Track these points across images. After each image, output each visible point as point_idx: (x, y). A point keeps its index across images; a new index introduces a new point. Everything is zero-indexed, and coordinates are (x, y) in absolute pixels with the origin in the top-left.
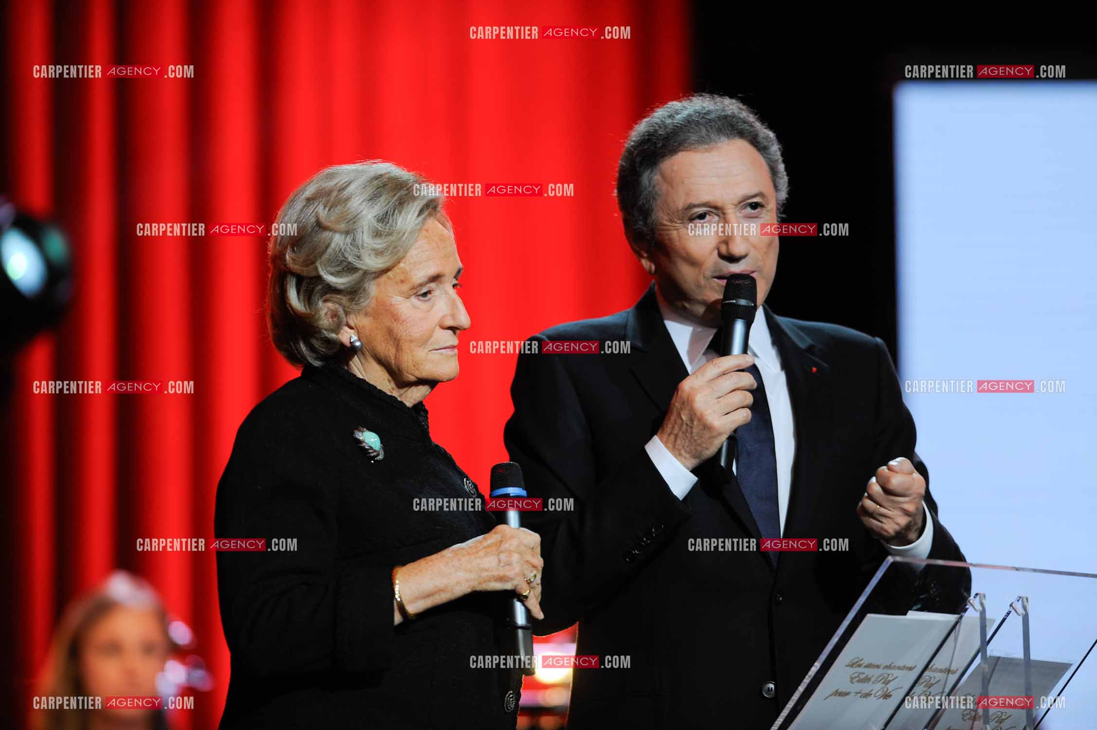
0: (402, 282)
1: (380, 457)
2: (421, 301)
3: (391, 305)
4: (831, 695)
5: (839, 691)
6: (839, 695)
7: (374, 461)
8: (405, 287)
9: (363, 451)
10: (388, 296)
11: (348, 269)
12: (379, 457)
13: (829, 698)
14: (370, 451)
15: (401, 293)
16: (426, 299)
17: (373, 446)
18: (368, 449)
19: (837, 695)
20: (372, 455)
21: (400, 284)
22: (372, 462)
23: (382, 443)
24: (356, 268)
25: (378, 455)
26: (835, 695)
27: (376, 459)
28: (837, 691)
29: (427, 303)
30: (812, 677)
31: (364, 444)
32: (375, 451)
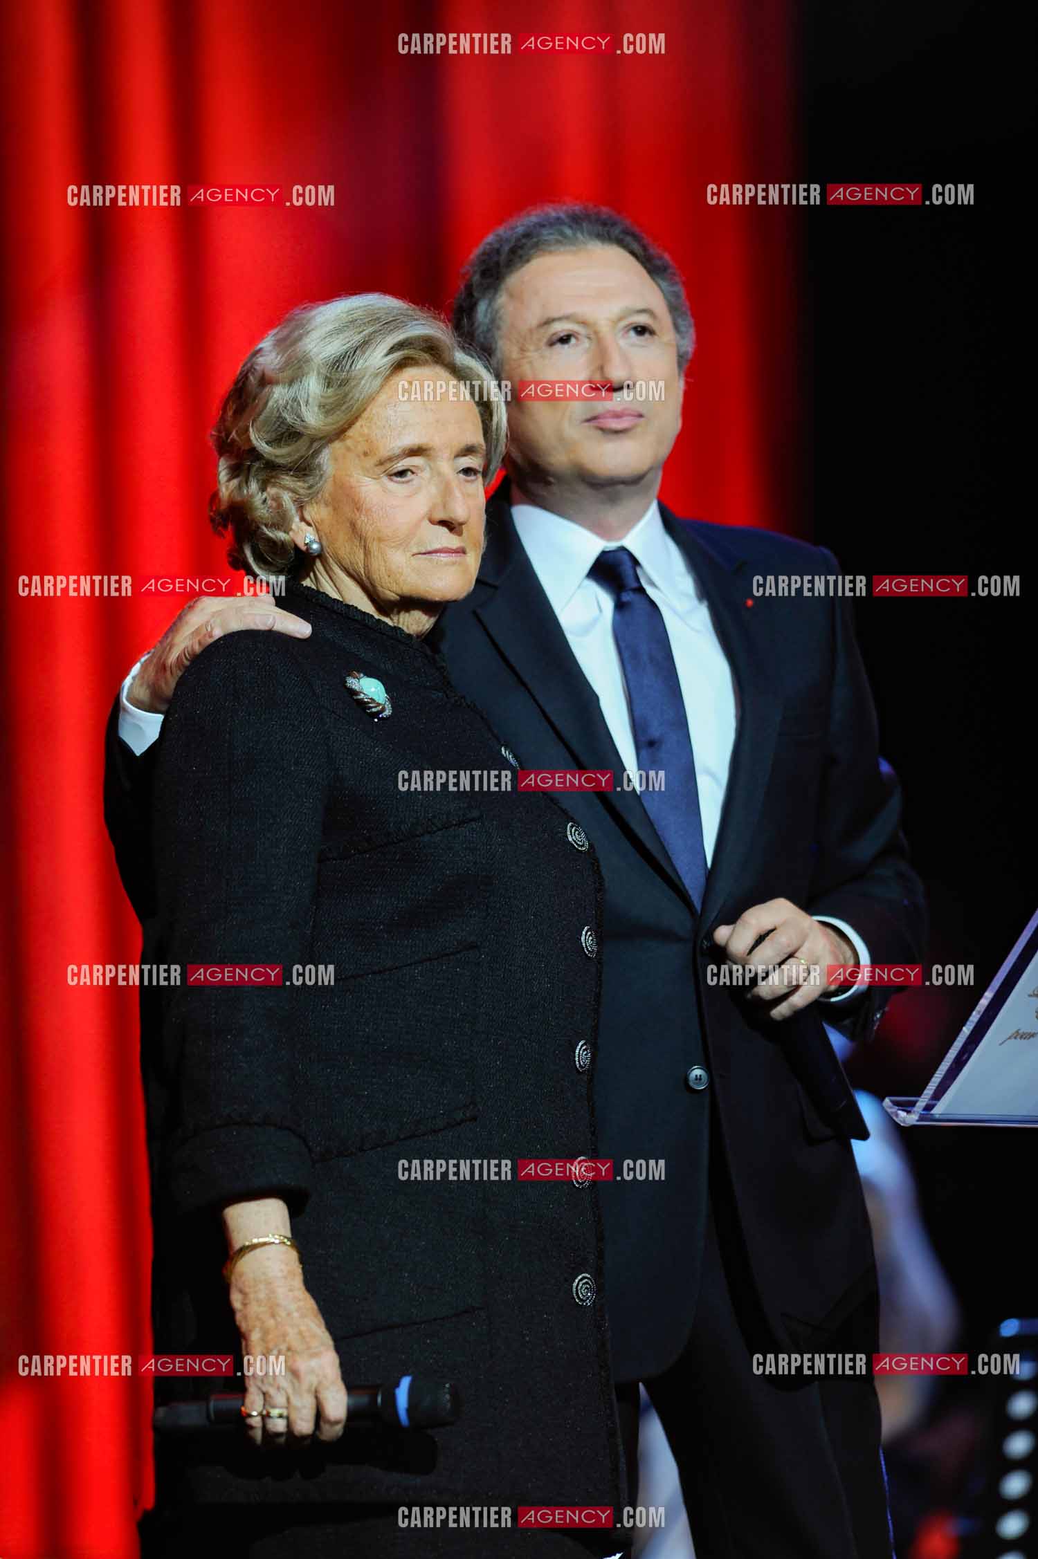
0: (366, 454)
1: (388, 712)
2: (396, 482)
3: (352, 488)
4: (1010, 1038)
5: (1021, 1032)
6: (1021, 1038)
7: (379, 719)
8: (370, 462)
9: (362, 706)
10: (347, 475)
11: (290, 435)
12: (385, 713)
13: (1006, 1042)
14: (371, 705)
15: (366, 471)
16: (404, 479)
17: (376, 698)
18: (369, 703)
19: (1018, 1037)
20: (374, 710)
21: (362, 457)
22: (376, 720)
23: (387, 691)
24: (299, 433)
25: (383, 710)
26: (1015, 1038)
27: (381, 716)
28: (1017, 1032)
29: (405, 485)
30: (981, 1013)
31: (362, 696)
32: (379, 704)
